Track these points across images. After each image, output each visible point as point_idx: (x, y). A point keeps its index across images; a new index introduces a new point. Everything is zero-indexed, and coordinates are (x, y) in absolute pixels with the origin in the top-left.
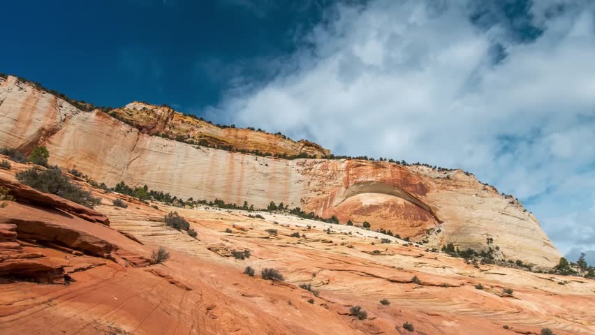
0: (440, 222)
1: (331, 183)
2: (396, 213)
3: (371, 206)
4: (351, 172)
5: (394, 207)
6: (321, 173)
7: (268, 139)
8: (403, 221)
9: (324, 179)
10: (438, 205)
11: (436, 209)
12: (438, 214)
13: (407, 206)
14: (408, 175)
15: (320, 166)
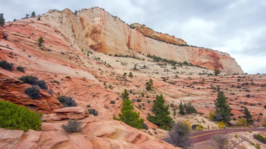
0: (223, 68)
1: (195, 55)
2: (211, 65)
3: (205, 62)
4: (200, 52)
5: (210, 63)
6: (192, 52)
7: (172, 38)
8: (213, 67)
9: (193, 54)
10: (222, 63)
11: (222, 65)
12: (223, 66)
13: (214, 63)
14: (215, 54)
15: (191, 49)
